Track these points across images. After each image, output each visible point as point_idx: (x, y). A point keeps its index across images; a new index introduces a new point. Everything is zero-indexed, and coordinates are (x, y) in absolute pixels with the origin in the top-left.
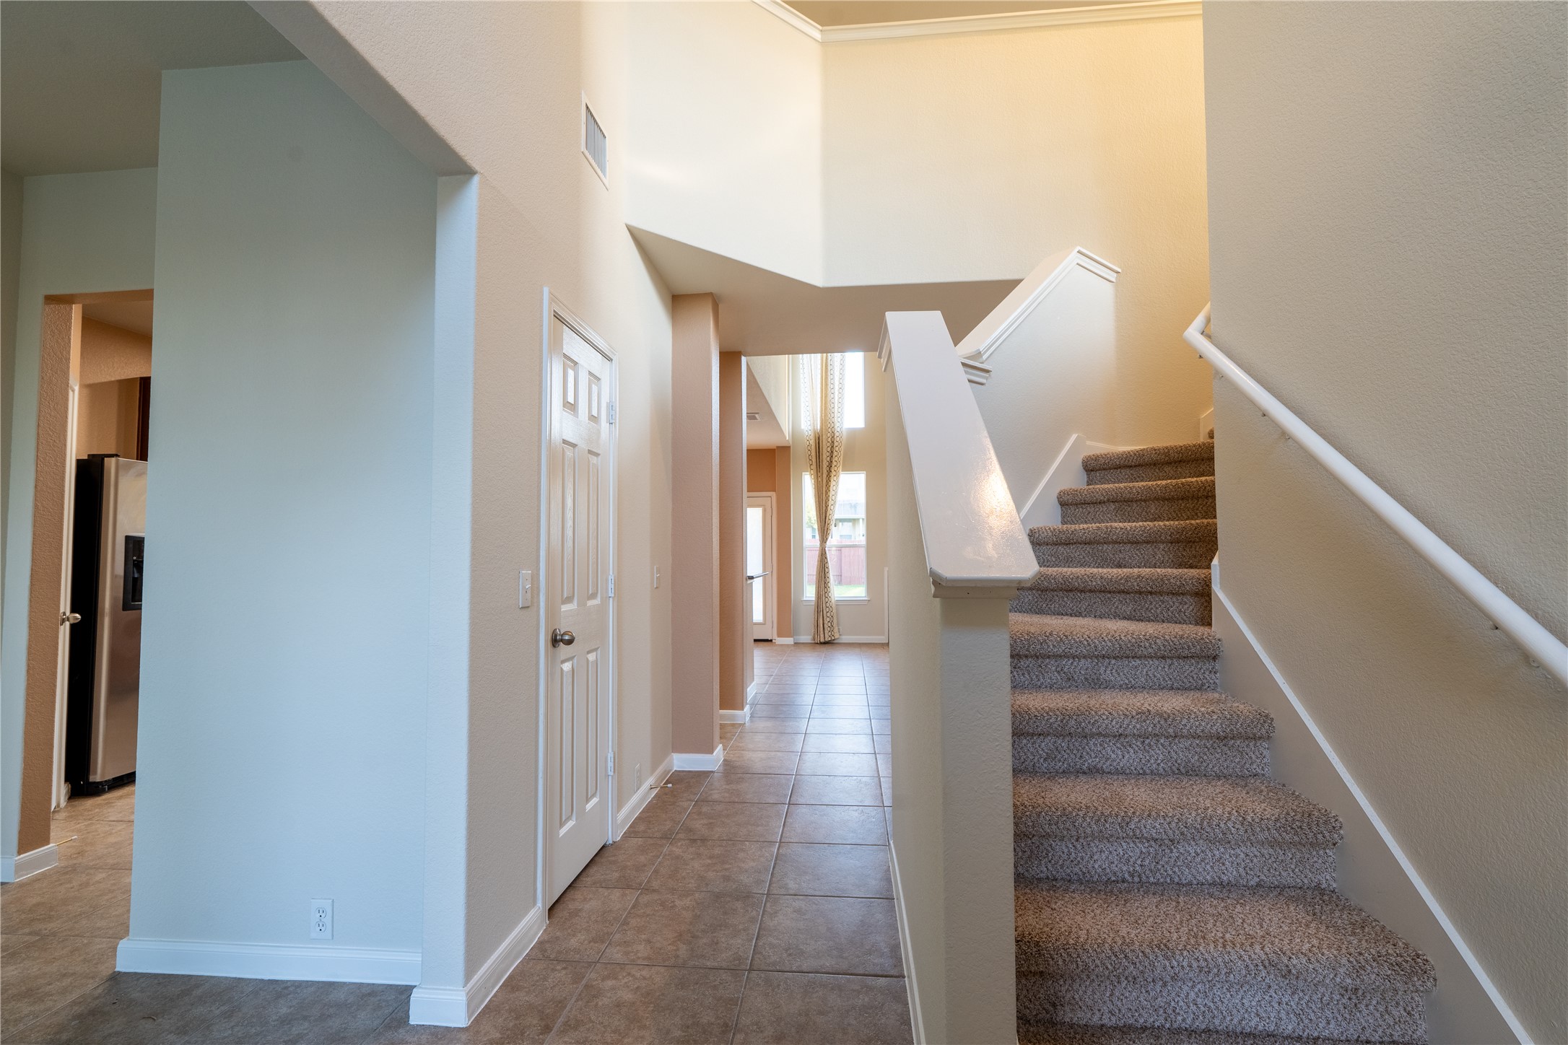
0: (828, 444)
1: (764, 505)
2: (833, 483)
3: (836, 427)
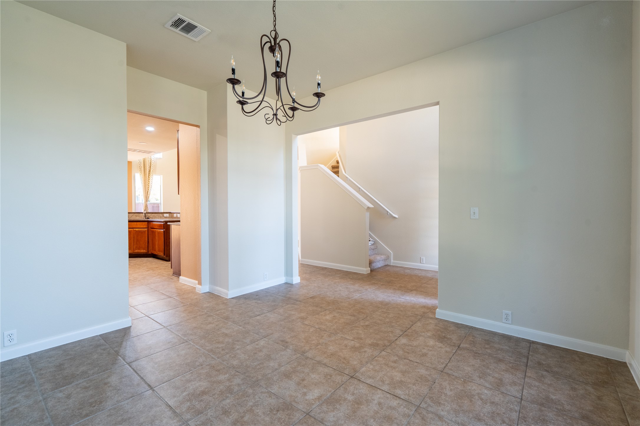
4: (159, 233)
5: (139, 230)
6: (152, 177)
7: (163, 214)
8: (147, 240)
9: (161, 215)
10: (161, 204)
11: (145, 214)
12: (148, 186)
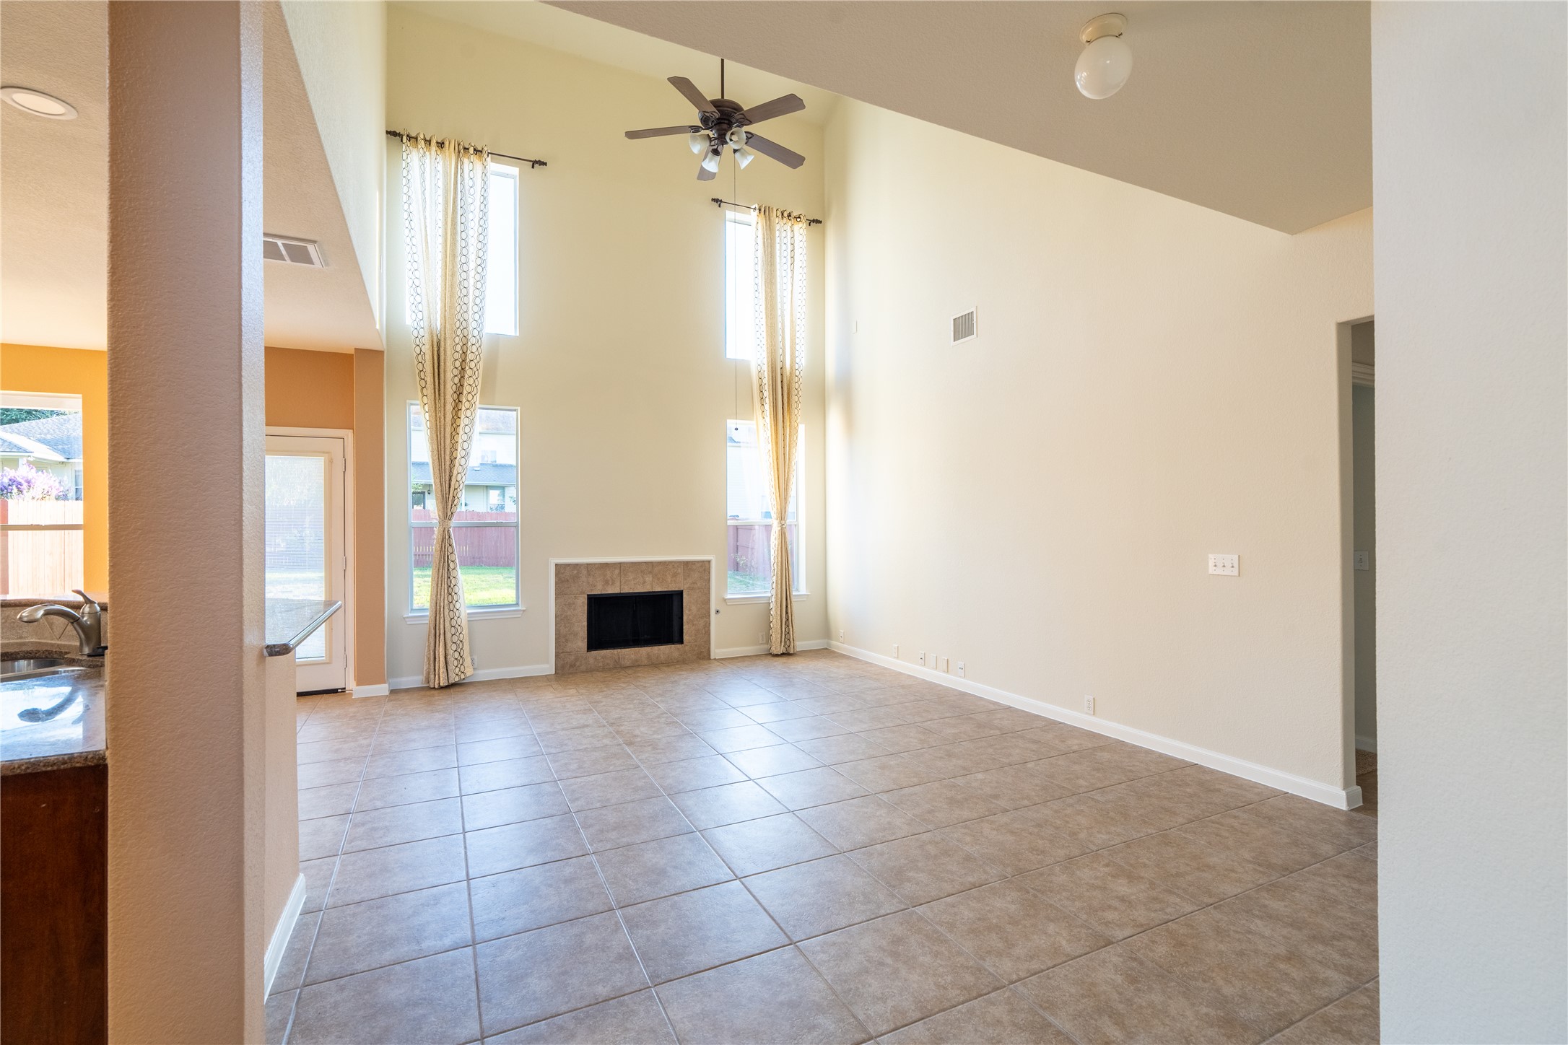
0: (457, 356)
1: (329, 453)
2: (463, 421)
3: (471, 328)
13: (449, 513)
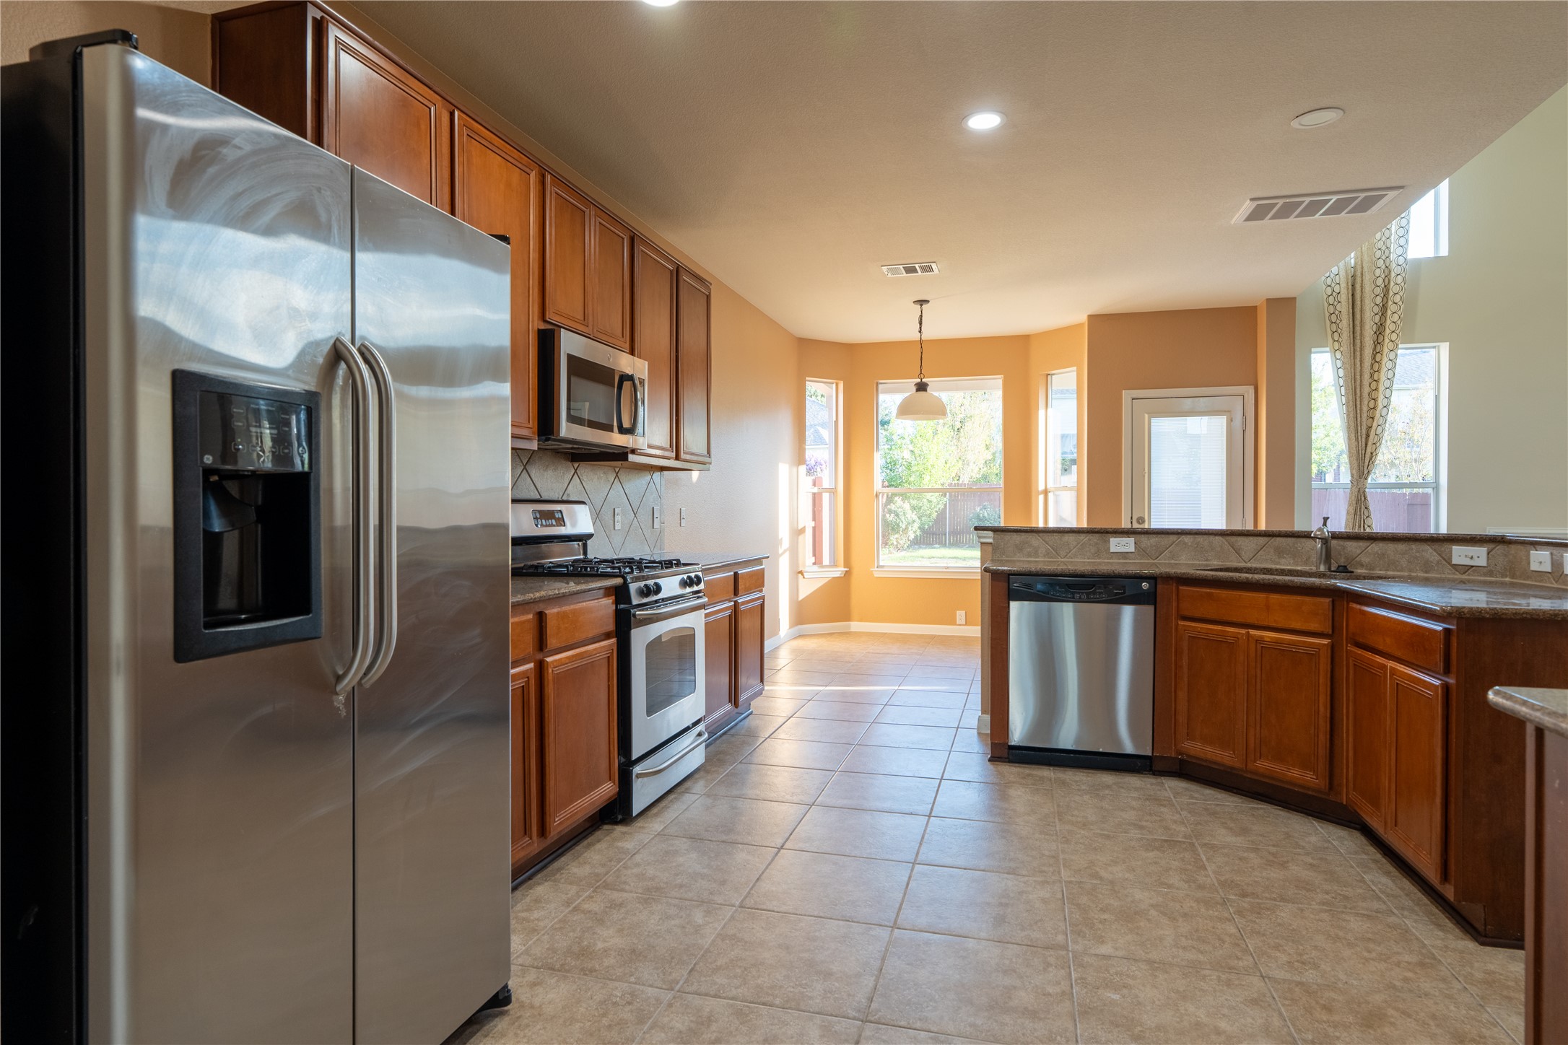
0: (1378, 290)
1: (1228, 411)
2: (1386, 364)
3: (1392, 257)
4: (1404, 691)
5: (1278, 641)
6: (1392, 355)
7: (1446, 546)
8: (1324, 710)
9: (1429, 552)
10: (1436, 488)
11: (1325, 541)
12: (1372, 404)
13: (1366, 472)
